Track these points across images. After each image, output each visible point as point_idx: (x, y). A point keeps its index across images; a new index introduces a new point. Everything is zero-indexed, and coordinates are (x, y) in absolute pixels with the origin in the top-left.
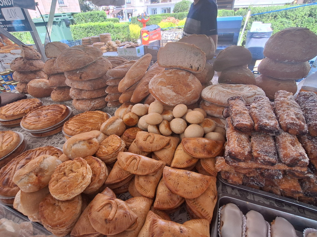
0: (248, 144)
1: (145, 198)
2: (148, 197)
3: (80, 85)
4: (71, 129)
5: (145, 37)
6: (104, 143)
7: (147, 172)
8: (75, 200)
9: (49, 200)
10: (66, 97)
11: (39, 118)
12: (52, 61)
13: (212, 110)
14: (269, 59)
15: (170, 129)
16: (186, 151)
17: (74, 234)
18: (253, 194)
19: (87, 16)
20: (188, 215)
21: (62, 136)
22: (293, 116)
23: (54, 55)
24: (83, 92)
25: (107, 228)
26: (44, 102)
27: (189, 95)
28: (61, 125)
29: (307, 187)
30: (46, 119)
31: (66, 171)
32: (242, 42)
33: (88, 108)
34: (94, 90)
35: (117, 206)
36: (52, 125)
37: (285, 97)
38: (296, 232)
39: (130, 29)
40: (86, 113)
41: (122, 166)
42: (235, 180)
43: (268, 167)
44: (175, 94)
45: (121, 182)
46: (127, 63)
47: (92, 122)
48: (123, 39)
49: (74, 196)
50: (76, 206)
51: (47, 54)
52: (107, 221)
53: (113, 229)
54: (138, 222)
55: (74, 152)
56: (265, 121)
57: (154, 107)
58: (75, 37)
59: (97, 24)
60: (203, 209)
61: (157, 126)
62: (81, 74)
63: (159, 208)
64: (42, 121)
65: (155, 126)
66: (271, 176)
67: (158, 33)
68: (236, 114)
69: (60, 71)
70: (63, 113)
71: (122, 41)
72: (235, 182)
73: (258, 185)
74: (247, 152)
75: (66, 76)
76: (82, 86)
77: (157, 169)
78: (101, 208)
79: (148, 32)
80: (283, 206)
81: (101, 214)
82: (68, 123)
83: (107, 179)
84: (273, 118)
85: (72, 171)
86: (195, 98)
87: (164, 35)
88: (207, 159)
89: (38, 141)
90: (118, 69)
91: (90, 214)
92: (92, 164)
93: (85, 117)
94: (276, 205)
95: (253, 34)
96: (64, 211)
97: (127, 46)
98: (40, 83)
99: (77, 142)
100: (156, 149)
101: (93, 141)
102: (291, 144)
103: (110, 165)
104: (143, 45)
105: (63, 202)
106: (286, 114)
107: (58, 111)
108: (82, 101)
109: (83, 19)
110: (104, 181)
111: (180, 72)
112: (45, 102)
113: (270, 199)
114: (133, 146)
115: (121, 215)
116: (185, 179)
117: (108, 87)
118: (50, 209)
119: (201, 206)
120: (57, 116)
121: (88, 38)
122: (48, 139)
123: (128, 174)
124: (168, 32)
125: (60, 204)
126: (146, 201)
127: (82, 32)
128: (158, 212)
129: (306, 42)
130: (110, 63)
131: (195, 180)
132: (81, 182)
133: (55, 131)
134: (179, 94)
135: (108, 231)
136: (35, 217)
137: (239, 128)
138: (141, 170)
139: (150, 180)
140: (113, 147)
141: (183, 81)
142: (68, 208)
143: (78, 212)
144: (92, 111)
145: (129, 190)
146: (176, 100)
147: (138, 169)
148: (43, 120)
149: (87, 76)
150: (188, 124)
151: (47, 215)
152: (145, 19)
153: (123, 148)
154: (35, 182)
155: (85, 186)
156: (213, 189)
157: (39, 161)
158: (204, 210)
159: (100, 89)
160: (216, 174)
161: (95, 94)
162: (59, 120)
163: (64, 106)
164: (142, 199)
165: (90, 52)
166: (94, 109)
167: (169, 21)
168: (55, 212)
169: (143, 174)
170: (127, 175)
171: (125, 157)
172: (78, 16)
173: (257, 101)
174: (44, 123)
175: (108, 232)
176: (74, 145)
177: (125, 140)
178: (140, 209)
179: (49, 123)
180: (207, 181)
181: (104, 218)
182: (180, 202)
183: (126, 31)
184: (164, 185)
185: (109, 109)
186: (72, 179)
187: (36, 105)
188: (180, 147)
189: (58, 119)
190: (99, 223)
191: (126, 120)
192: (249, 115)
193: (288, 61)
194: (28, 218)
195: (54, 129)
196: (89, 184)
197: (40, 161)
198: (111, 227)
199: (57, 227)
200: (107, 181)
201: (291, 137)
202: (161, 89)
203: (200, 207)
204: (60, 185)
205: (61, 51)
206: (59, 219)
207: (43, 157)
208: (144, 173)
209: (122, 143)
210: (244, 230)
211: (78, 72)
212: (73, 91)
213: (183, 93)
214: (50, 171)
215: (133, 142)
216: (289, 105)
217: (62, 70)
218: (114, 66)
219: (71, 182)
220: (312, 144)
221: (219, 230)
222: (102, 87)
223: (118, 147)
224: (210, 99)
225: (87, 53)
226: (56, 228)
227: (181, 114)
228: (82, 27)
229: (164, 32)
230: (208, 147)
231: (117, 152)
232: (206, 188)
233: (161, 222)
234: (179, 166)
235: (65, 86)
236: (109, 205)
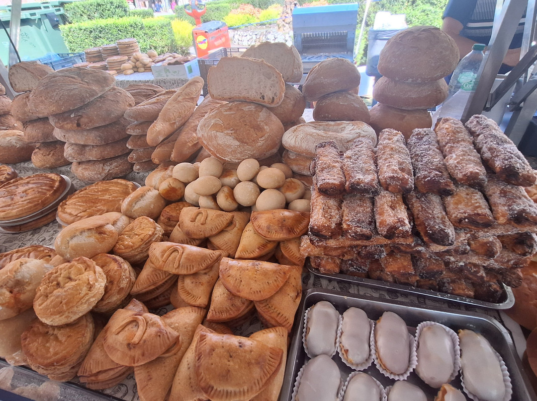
0: (338, 212)
1: (194, 308)
2: (198, 307)
3: (79, 137)
4: (72, 213)
5: (201, 43)
6: (128, 231)
7: (195, 269)
8: (80, 324)
9: (38, 327)
10: (59, 160)
11: (12, 199)
12: (25, 97)
13: (300, 165)
14: (386, 79)
15: (234, 199)
16: (257, 232)
17: (83, 373)
18: (358, 285)
19: (91, 7)
20: (262, 325)
21: (57, 227)
22: (395, 166)
23: (27, 86)
24: (87, 149)
25: (131, 356)
26: (20, 171)
27: (261, 143)
28: (54, 210)
29: (423, 266)
30: (25, 201)
31: (60, 279)
32: (363, 47)
33: (99, 176)
34: (107, 144)
35: (147, 323)
36: (38, 210)
37: (389, 139)
38: (408, 328)
39: (174, 30)
40: (97, 184)
41: (156, 264)
42: (328, 267)
43: (365, 243)
44: (238, 143)
45: (157, 288)
46: (161, 95)
47: (108, 199)
48: (164, 47)
49: (77, 317)
50: (83, 332)
51: (14, 85)
52: (130, 346)
53: (141, 357)
54: (180, 342)
55: (73, 249)
56: (360, 176)
57: (206, 167)
58: (72, 48)
59: (110, 21)
60: (279, 313)
61: (214, 197)
62: (78, 118)
63: (215, 320)
64: (18, 204)
65: (211, 197)
66: (370, 255)
67: (224, 36)
68: (322, 170)
69: (41, 116)
70: (55, 188)
71: (162, 52)
72: (329, 270)
73: (359, 270)
74: (334, 224)
75: (52, 123)
76: (84, 139)
77: (211, 264)
78: (121, 329)
79: (205, 34)
80: (398, 297)
81: (121, 337)
82: (66, 204)
83: (133, 287)
84: (371, 171)
85: (70, 279)
86: (273, 148)
87: (236, 37)
88: (289, 240)
89: (16, 239)
90: (145, 105)
91: (105, 340)
92: (106, 265)
93: (96, 192)
94: (388, 297)
95: (377, 34)
96: (63, 341)
97: (170, 62)
98: (8, 138)
99: (78, 233)
100: (211, 233)
101: (106, 229)
102: (391, 207)
103: (138, 265)
104: (198, 59)
105: (60, 327)
106: (387, 165)
107: (46, 185)
108: (87, 165)
109: (83, 12)
110: (129, 289)
111: (245, 106)
112: (22, 171)
113: (380, 290)
114: (177, 232)
115: (153, 335)
116: (250, 273)
117: (131, 137)
118: (40, 341)
119: (276, 309)
120: (45, 194)
121: (96, 49)
122: (33, 234)
123: (166, 275)
124: (242, 33)
125: (56, 332)
126: (195, 312)
127: (83, 37)
128: (214, 325)
129: (435, 50)
130: (130, 95)
131: (265, 273)
132: (87, 294)
133: (44, 219)
134: (245, 143)
135: (133, 359)
136: (17, 358)
137: (324, 190)
138: (186, 266)
139: (200, 281)
140: (142, 236)
141: (250, 122)
142: (69, 336)
143: (88, 341)
144: (107, 181)
145: (171, 300)
146: (241, 153)
147: (181, 265)
148: (20, 203)
149: (91, 122)
150: (262, 190)
151: (36, 350)
152: (199, 11)
153: (159, 236)
154: (8, 303)
155: (94, 299)
156: (294, 284)
157: (12, 268)
158: (280, 315)
159: (116, 142)
160: (302, 262)
161: (108, 152)
162: (49, 200)
163: (56, 176)
164: (188, 309)
165: (91, 79)
166: (109, 177)
167: (242, 11)
168: (48, 345)
169: (189, 273)
170: (166, 278)
171: (160, 250)
172: (74, 8)
173: (354, 147)
174: (21, 207)
175: (132, 361)
176: (72, 238)
177: (164, 224)
178: (184, 325)
179: (31, 207)
180: (285, 273)
181: (126, 342)
182: (247, 307)
183: (166, 33)
184: (222, 286)
185: (138, 176)
186: (70, 291)
187: (6, 178)
188: (249, 227)
189: (47, 199)
190: (118, 350)
191: (164, 192)
192: (339, 169)
193: (413, 81)
194: (6, 361)
195: (41, 216)
196: (101, 296)
197: (15, 269)
198: (137, 353)
199: (54, 366)
200: (133, 290)
201: (391, 197)
202: (216, 137)
203: (275, 311)
204: (52, 302)
205: (39, 80)
206: (56, 354)
207: (20, 263)
208: (190, 271)
209: (158, 228)
210: (339, 335)
211: (72, 116)
212: (69, 149)
213: (251, 141)
214: (34, 283)
215: (177, 227)
216: (394, 151)
217: (43, 113)
218: (138, 101)
219: (69, 296)
220: (419, 205)
221: (303, 340)
222: (121, 138)
223: (150, 236)
224: (294, 147)
225: (85, 82)
226: (53, 368)
227: (250, 176)
228: (84, 28)
229: (236, 32)
230: (289, 223)
231: (148, 243)
232: (282, 282)
233: (214, 337)
234: (247, 256)
235: (55, 140)
236: (134, 324)
